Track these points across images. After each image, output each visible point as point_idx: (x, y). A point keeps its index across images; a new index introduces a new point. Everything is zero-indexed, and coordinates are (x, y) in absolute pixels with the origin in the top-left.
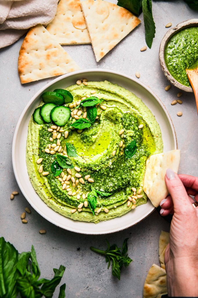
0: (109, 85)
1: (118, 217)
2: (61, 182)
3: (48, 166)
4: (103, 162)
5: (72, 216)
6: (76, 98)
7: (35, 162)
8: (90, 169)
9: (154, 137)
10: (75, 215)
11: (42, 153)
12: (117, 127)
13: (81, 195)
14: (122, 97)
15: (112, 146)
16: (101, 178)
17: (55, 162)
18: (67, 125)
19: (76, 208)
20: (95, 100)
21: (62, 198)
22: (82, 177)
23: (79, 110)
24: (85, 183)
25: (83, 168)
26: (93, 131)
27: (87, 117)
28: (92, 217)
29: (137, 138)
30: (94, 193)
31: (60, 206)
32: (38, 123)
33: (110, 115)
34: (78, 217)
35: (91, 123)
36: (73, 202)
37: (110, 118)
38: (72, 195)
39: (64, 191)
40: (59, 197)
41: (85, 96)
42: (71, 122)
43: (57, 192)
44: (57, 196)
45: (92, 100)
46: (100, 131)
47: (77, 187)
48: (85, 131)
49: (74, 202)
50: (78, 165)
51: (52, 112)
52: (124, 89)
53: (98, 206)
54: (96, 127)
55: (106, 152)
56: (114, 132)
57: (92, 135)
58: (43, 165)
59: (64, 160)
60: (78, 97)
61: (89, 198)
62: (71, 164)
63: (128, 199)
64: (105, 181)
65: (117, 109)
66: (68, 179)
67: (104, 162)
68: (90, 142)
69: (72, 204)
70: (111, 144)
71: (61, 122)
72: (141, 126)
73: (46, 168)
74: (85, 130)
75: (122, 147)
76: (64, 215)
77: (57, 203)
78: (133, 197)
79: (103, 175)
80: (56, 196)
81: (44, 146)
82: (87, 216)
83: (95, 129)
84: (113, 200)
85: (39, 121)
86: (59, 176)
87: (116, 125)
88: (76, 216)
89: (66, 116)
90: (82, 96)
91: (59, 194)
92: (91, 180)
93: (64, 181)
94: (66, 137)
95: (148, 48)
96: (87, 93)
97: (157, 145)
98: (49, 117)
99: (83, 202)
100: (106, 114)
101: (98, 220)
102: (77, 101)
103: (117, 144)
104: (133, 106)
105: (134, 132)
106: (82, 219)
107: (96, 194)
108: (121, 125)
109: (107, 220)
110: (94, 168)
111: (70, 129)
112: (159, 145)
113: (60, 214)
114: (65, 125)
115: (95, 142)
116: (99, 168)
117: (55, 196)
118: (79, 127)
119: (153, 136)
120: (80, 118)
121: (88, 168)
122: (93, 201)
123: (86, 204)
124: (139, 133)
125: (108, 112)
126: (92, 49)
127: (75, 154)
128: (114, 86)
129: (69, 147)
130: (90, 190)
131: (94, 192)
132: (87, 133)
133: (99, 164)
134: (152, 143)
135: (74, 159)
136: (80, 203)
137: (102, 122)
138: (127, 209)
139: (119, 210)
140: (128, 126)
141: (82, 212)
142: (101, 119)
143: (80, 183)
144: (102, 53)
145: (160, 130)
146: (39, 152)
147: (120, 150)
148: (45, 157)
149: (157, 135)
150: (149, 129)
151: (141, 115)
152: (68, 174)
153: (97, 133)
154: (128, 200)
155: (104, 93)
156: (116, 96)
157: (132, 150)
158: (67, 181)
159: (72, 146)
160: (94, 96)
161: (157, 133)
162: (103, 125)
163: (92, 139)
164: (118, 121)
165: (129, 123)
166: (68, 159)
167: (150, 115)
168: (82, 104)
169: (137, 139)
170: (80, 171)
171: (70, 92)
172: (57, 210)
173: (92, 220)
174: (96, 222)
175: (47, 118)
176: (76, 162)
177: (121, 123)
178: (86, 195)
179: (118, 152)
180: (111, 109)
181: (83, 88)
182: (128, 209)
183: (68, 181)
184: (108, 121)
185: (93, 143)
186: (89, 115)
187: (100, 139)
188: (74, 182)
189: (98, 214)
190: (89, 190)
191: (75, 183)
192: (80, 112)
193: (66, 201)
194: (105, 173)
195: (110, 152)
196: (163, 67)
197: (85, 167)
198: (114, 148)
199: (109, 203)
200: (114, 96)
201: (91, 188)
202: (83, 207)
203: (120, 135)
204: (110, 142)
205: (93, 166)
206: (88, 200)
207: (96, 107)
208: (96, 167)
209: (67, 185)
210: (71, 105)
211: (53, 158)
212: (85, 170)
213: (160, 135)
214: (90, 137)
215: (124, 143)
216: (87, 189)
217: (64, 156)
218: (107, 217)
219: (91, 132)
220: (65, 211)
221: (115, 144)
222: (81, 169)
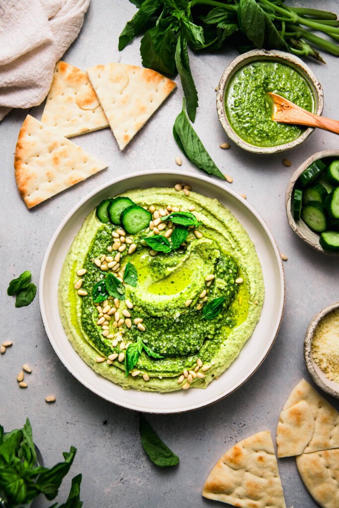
0: (218, 206)
1: (158, 392)
2: (99, 313)
3: (91, 284)
4: (168, 309)
5: (96, 366)
7: (75, 271)
8: (146, 312)
9: (251, 303)
10: (101, 367)
11: (88, 262)
12: (207, 269)
13: (120, 342)
14: (230, 231)
15: (190, 292)
16: (157, 329)
17: (102, 281)
19: (106, 357)
20: (192, 219)
21: (91, 335)
22: (130, 318)
23: (162, 222)
24: (132, 327)
25: (137, 306)
26: (172, 260)
27: (170, 237)
28: (122, 378)
29: (228, 294)
30: (138, 346)
32: (100, 220)
33: (203, 249)
34: (103, 370)
35: (172, 248)
36: (104, 347)
37: (202, 253)
38: (108, 337)
39: (98, 327)
40: (88, 332)
42: (146, 234)
43: (88, 324)
44: (86, 330)
45: (188, 218)
46: (180, 265)
47: (118, 328)
48: (161, 256)
49: (105, 347)
50: (133, 300)
51: (126, 213)
53: (137, 367)
54: (177, 256)
55: (178, 296)
56: (200, 274)
57: (167, 266)
58: (83, 280)
59: (115, 284)
61: (129, 351)
62: (122, 294)
63: (183, 373)
64: (160, 335)
65: (216, 245)
66: (109, 313)
67: (170, 309)
68: (161, 274)
69: (102, 349)
70: (189, 288)
71: (132, 228)
72: (239, 280)
73: (86, 285)
74: (162, 254)
75: (202, 298)
76: (85, 360)
77: (81, 339)
78: (190, 372)
79: (161, 326)
81: (97, 254)
82: (116, 374)
83: (176, 259)
84: (160, 366)
85: (104, 218)
86: (100, 303)
87: (207, 265)
89: (143, 223)
91: (90, 328)
92: (142, 327)
93: (104, 314)
94: (130, 252)
97: (250, 314)
98: (119, 217)
99: (118, 353)
100: (198, 245)
101: (129, 386)
103: (197, 292)
104: (239, 249)
105: (227, 285)
106: (108, 375)
107: (142, 349)
108: (212, 268)
109: (141, 390)
110: (152, 312)
111: (141, 244)
112: (253, 317)
113: (80, 357)
115: (168, 277)
116: (160, 315)
117: (83, 329)
118: (153, 246)
120: (160, 234)
121: (143, 309)
122: (133, 357)
123: (122, 356)
124: (232, 289)
125: (203, 243)
127: (133, 281)
128: (225, 210)
129: (130, 269)
130: (134, 340)
131: (140, 344)
132: (162, 259)
133: (162, 309)
134: (245, 309)
135: (129, 289)
136: (115, 352)
137: (188, 253)
138: (176, 386)
139: (164, 384)
140: (222, 272)
141: (112, 365)
142: (189, 248)
143: (124, 325)
145: (264, 296)
146: (86, 260)
147: (198, 302)
148: (91, 270)
149: (257, 302)
150: (250, 288)
151: (245, 266)
152: (113, 305)
153: (175, 265)
155: (206, 216)
156: (222, 226)
157: (215, 309)
158: (108, 315)
160: (192, 213)
161: (258, 299)
162: (188, 258)
163: (165, 271)
164: (211, 261)
165: (225, 269)
166: (122, 285)
168: (172, 217)
170: (132, 309)
172: (78, 348)
173: (121, 382)
174: (126, 387)
175: (116, 218)
176: (130, 294)
177: (213, 266)
178: (126, 344)
179: (194, 304)
180: (207, 241)
181: (180, 197)
183: (110, 315)
184: (197, 254)
185: (166, 277)
186: (173, 235)
187: (177, 275)
188: (117, 319)
189: (132, 378)
191: (118, 322)
192: (163, 226)
193: (95, 342)
194: (165, 325)
195: (184, 299)
198: (191, 296)
199: (153, 369)
200: (220, 224)
201: (137, 338)
202: (116, 359)
203: (206, 282)
204: (189, 286)
205: (152, 309)
206: (127, 353)
207: (189, 229)
208: (155, 312)
209: (106, 320)
211: (102, 276)
212: (140, 309)
213: (262, 303)
214: (164, 267)
215: (207, 295)
216: (130, 338)
217: (118, 278)
218: (143, 386)
219: (168, 261)
220: (89, 356)
221: (194, 291)
222: (134, 306)
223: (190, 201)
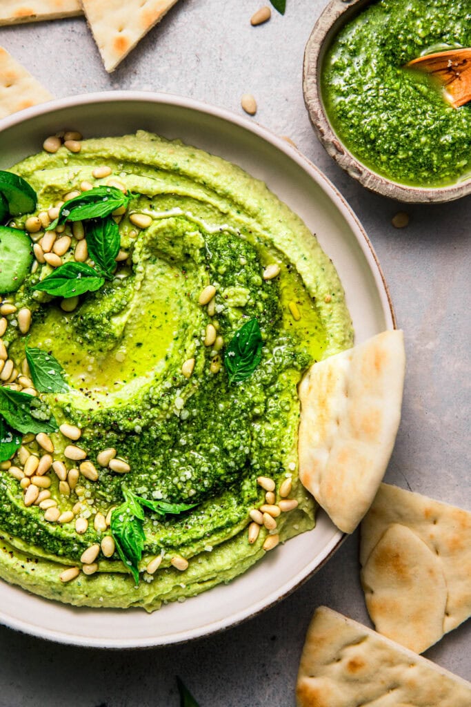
0: (152, 142)
1: (222, 584)
2: (18, 481)
4: (154, 402)
5: (67, 592)
6: (46, 195)
8: (112, 430)
9: (318, 305)
10: (76, 589)
12: (193, 282)
13: (91, 519)
14: (201, 181)
15: (182, 346)
16: (154, 455)
18: (22, 287)
19: (78, 563)
20: (109, 196)
21: (25, 534)
22: (88, 458)
23: (58, 235)
24: (101, 475)
25: (89, 426)
26: (114, 300)
27: (88, 257)
28: (132, 591)
29: (261, 310)
30: (131, 507)
31: (22, 562)
33: (163, 244)
34: (86, 593)
35: (103, 276)
36: (64, 545)
37: (166, 254)
38: (61, 519)
39: (30, 510)
40: (15, 531)
41: (76, 189)
42: (36, 277)
43: (8, 514)
44: (10, 529)
45: (101, 198)
46: (135, 300)
47: (75, 492)
48: (88, 305)
49: (66, 542)
50: (73, 419)
52: (205, 153)
53: (149, 552)
54: (121, 286)
55: (162, 366)
56: (184, 299)
57: (111, 314)
59: (23, 406)
60: (54, 193)
61: (119, 525)
62: (48, 418)
63: (250, 517)
64: (166, 464)
65: (187, 223)
66: (40, 471)
67: (158, 400)
68: (105, 339)
69: (61, 551)
70: (177, 339)
71: (2, 280)
72: (270, 272)
74: (87, 298)
75: (213, 345)
76: (39, 592)
77: (11, 553)
78: (264, 508)
79: (159, 443)
80: (7, 531)
82: (117, 589)
83: (120, 293)
84: (200, 524)
86: (11, 460)
87: (189, 275)
88: (81, 591)
89: (18, 260)
90: (67, 188)
91: (15, 521)
92: (120, 464)
93: (29, 477)
94: (24, 328)
95: (275, 13)
96: (81, 177)
97: (330, 328)
99: (98, 542)
100: (150, 241)
101: (157, 599)
102: (51, 206)
103: (195, 336)
104: (239, 208)
105: (249, 292)
106: (101, 599)
107: (141, 509)
108: (202, 272)
109: (188, 597)
110: (125, 424)
111: (37, 302)
112: (338, 329)
113: (27, 592)
114: (19, 288)
115: (123, 336)
116: (143, 422)
118: (62, 290)
119: (313, 300)
120: (64, 261)
121: (104, 426)
122: (131, 535)
123: (108, 545)
124: (265, 295)
125: (157, 233)
126: (90, 32)
127: (58, 383)
128: (170, 145)
129: (39, 361)
130: (118, 500)
131: (133, 502)
132: (93, 309)
133: (141, 407)
134: (314, 324)
135: (56, 401)
136: (89, 544)
137: (139, 268)
138: (249, 552)
139: (224, 560)
140: (225, 272)
141: (96, 575)
142: (136, 258)
143: (84, 479)
144: (121, 42)
145: (338, 278)
147: (208, 358)
149: (328, 296)
150: (300, 277)
151: (268, 236)
152: (41, 451)
153: (125, 306)
154: (251, 521)
155: (139, 174)
156: (181, 180)
157: (249, 351)
158: (39, 475)
159: (47, 358)
160: (105, 185)
161: (327, 289)
162: (145, 279)
163: (110, 328)
164: (194, 261)
165: (228, 263)
166: (37, 401)
167: (299, 231)
168: (67, 213)
169: (260, 313)
170: (81, 439)
171: (26, 179)
172: (12, 576)
173: (134, 599)
174: (150, 605)
176: (63, 410)
177: (202, 268)
178: (106, 517)
179: (201, 364)
180: (164, 223)
181: (66, 161)
182: (253, 552)
183: (44, 475)
184: (159, 262)
185: (119, 341)
186: (93, 249)
187: (140, 325)
188: (63, 475)
189: (152, 578)
190: (115, 499)
191: (67, 480)
192: (64, 243)
193: (40, 544)
194: (166, 438)
195: (177, 366)
196: (319, 127)
197: (96, 424)
198: (188, 351)
199: (185, 538)
200: (174, 179)
201: (122, 492)
202: (100, 557)
203: (204, 307)
204: (175, 333)
205: (121, 416)
206: (114, 532)
207: (116, 219)
208: (130, 420)
209: (40, 489)
210: (31, 221)
212: (97, 431)
213: (339, 294)
214: (105, 320)
215: (218, 333)
216: (109, 498)
217: (24, 391)
218: (183, 586)
219: (106, 305)
220: (41, 579)
221: (188, 338)
222: (83, 430)
223: (90, 160)
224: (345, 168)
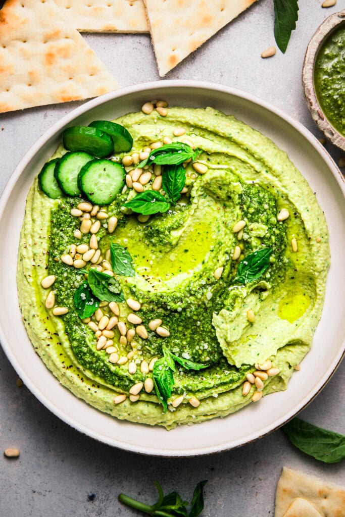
0: (215, 116)
1: (219, 417)
2: (94, 333)
3: (68, 294)
4: (192, 292)
5: (116, 410)
6: (139, 142)
7: (39, 283)
8: (162, 307)
9: (312, 243)
10: (123, 409)
11: (54, 265)
12: (230, 215)
13: (139, 365)
14: (245, 148)
15: (215, 257)
16: (185, 327)
17: (83, 285)
18: (114, 202)
19: (126, 393)
20: (183, 150)
21: (94, 368)
22: (142, 323)
23: (144, 170)
24: (150, 336)
25: (146, 303)
26: (175, 219)
27: (162, 187)
28: (160, 415)
29: (274, 241)
30: (167, 361)
31: (89, 386)
32: (48, 195)
33: (214, 187)
34: (129, 412)
35: (170, 202)
36: (119, 379)
37: (215, 194)
38: (119, 362)
39: (99, 353)
40: (88, 365)
41: (160, 140)
42: (125, 197)
43: (85, 354)
44: (84, 364)
45: (177, 151)
46: (189, 221)
47: (130, 344)
48: (156, 219)
49: (121, 378)
50: (137, 296)
51: (84, 173)
52: (250, 128)
53: (176, 392)
54: (180, 210)
55: (199, 268)
56: (222, 226)
57: (171, 229)
58: (55, 292)
59: (104, 283)
60: (146, 142)
61: (157, 372)
62: (119, 292)
63: (246, 378)
65: (232, 174)
66: (110, 327)
67: (195, 292)
68: (165, 245)
69: (116, 383)
70: (212, 251)
71: (101, 196)
72: (283, 214)
73: (61, 297)
74: (158, 216)
75: (237, 260)
76: (97, 407)
77: (82, 379)
78: (257, 373)
79: (190, 320)
80: (82, 364)
81: (61, 248)
82: (150, 413)
83: (180, 216)
84: (211, 379)
85: (53, 190)
86: (91, 317)
87: (228, 210)
88: (125, 411)
89: (115, 184)
90: (153, 139)
91: (89, 359)
92: (164, 331)
93: (101, 331)
94: (111, 230)
96: (164, 133)
97: (316, 260)
98: (75, 184)
99: (143, 381)
100: (206, 184)
101: (174, 422)
102: (141, 150)
103: (227, 253)
104: (268, 169)
105: (267, 228)
106: (138, 418)
107: (174, 363)
108: (238, 211)
109: (194, 423)
110: (172, 305)
111: (123, 213)
112: (321, 262)
113: (88, 405)
114: (111, 202)
115: (177, 244)
116: (184, 305)
117: (79, 363)
118: (142, 209)
119: (309, 239)
120: (145, 189)
121: (157, 304)
122: (165, 380)
123: (149, 385)
124: (277, 232)
125: (211, 180)
127: (128, 269)
128: (227, 120)
129: (118, 253)
130: (158, 354)
131: (169, 358)
132: (160, 223)
133: (183, 295)
134: (306, 255)
135: (126, 281)
136: (136, 381)
137: (195, 201)
138: (242, 401)
139: (224, 403)
140: (253, 213)
141: (138, 401)
142: (194, 193)
143: (138, 337)
145: (327, 226)
146: (49, 261)
147: (233, 267)
148: (62, 273)
149: (319, 238)
150: (302, 222)
151: (285, 191)
152: (111, 313)
153: (182, 224)
154: (246, 380)
155: (203, 136)
156: (231, 144)
158: (108, 330)
159: (124, 252)
160: (180, 142)
161: (319, 233)
162: (198, 208)
163: (169, 238)
164: (233, 202)
165: (257, 207)
166: (114, 280)
167: (306, 190)
168: (153, 158)
169: (272, 244)
170: (140, 310)
171: (127, 129)
172: (81, 394)
173: (160, 421)
174: (170, 426)
175: (71, 186)
176: (130, 289)
177: (238, 207)
178: (149, 364)
179: (227, 271)
180: (217, 174)
181: (156, 121)
182: (244, 401)
183: (111, 330)
184: (208, 198)
185: (173, 247)
186: (166, 184)
187: (189, 238)
188: (124, 332)
189: (174, 409)
190: (157, 353)
191: (126, 336)
192: (147, 176)
193: (103, 377)
195: (211, 270)
196: (310, 100)
197: (152, 302)
198: (220, 262)
199: (200, 386)
200: (226, 143)
201: (162, 349)
202: (143, 391)
203: (236, 234)
204: (212, 247)
205: (170, 300)
206: (154, 376)
207: (184, 165)
208: (175, 303)
209: (108, 339)
210: (127, 158)
211: (79, 278)
212: (151, 307)
213: (326, 237)
214: (167, 233)
215: (242, 253)
216: (152, 352)
217: (105, 272)
218: (194, 416)
219: (168, 222)
220: (100, 399)
221: (221, 252)
222: (142, 304)
223: (172, 122)
224: (322, 129)
